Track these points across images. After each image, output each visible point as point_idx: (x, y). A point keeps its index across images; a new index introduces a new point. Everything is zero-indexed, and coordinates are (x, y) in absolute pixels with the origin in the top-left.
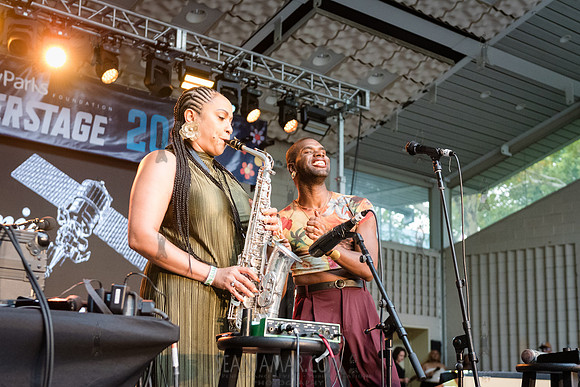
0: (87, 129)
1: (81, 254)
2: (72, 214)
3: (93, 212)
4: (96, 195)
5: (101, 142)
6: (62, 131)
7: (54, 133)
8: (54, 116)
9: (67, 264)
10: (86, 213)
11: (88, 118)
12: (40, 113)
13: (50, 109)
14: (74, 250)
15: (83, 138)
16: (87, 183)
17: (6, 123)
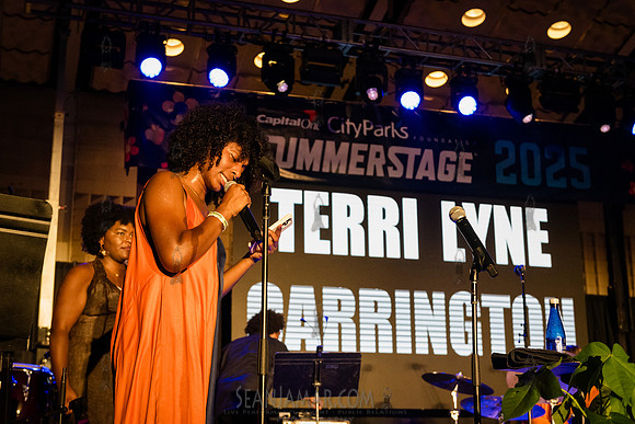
0: (451, 168)
5: (469, 180)
6: (426, 174)
7: (419, 177)
12: (403, 158)
15: (449, 178)
17: (370, 173)
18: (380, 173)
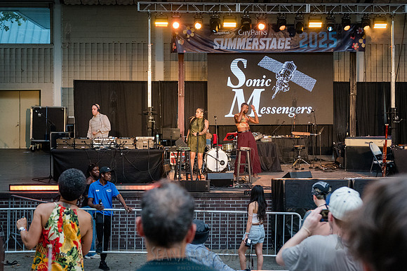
0: (283, 44)
1: (286, 88)
2: (281, 75)
3: (289, 73)
4: (290, 66)
5: (289, 48)
6: (273, 47)
7: (271, 48)
8: (270, 42)
9: (281, 93)
10: (287, 73)
11: (283, 39)
12: (265, 42)
13: (268, 40)
14: (283, 87)
15: (282, 48)
16: (286, 63)
17: (253, 48)
18: (257, 48)
